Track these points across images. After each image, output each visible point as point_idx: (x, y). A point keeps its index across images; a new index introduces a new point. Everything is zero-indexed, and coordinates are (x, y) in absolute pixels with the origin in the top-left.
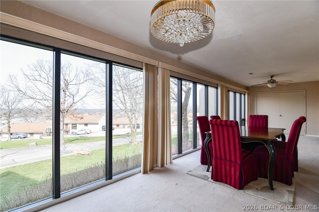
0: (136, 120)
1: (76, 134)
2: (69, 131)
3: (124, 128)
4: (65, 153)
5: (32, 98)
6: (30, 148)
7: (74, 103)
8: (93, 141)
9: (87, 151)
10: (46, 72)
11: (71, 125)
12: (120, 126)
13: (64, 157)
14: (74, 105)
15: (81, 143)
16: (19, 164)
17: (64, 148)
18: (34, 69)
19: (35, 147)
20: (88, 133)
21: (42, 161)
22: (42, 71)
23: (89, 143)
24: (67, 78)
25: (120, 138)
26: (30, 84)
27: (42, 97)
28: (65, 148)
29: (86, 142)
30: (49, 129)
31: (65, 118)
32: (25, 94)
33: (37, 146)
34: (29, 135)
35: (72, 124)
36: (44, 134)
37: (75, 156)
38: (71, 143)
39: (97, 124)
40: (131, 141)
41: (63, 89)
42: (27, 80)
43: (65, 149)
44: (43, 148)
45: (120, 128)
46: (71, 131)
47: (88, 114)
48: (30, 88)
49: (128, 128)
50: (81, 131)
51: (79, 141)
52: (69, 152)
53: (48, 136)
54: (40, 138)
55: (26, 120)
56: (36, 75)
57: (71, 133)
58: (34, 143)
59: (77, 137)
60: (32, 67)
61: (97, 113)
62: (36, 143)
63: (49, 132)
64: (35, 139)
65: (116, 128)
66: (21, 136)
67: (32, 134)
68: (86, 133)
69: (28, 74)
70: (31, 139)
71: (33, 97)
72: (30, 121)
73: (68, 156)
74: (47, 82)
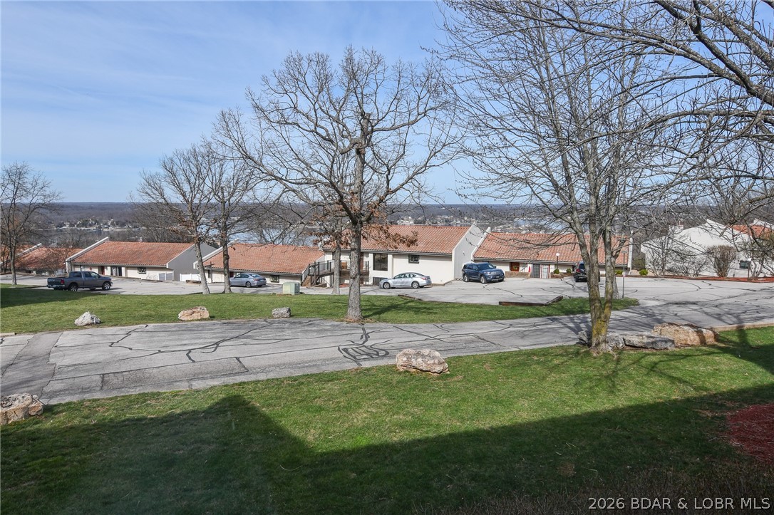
0: (613, 259)
1: (386, 286)
2: (367, 274)
3: (536, 274)
4: (368, 354)
5: (276, 178)
6: (275, 325)
7: (388, 192)
8: (446, 321)
9: (436, 361)
10: (310, 95)
11: (371, 256)
12: (521, 268)
13: (368, 370)
14: (388, 197)
15: (407, 322)
16: (252, 378)
17: (362, 337)
18: (280, 90)
19: (286, 322)
20: (422, 287)
21: (308, 376)
22: (298, 93)
23: (431, 325)
24: (368, 109)
25: (536, 316)
26: (271, 135)
27: (302, 173)
28: (364, 338)
29: (424, 321)
30: (317, 267)
31: (362, 240)
32: (261, 168)
33: (291, 320)
34: (268, 280)
35: (375, 255)
36: (303, 279)
37: (400, 373)
38: (379, 320)
39: (447, 257)
40: (585, 339)
41: (355, 147)
42: (264, 124)
43: (366, 340)
44: (306, 328)
45: (524, 275)
46: (374, 274)
47: (412, 223)
48: (272, 150)
49: (553, 277)
50: (400, 276)
51: (403, 315)
52: (378, 354)
53: (313, 287)
54: (297, 291)
55: (262, 236)
56: (285, 106)
57: (371, 282)
58: (284, 310)
59: (391, 298)
60: (274, 82)
61: (439, 218)
62: (289, 310)
63: (317, 274)
64: (284, 293)
65: (510, 275)
66: (252, 279)
67: (276, 277)
68: (415, 285)
69: (264, 104)
70: (274, 294)
71: (280, 176)
72: (270, 240)
73: (379, 368)
74: (313, 128)
